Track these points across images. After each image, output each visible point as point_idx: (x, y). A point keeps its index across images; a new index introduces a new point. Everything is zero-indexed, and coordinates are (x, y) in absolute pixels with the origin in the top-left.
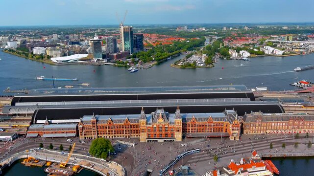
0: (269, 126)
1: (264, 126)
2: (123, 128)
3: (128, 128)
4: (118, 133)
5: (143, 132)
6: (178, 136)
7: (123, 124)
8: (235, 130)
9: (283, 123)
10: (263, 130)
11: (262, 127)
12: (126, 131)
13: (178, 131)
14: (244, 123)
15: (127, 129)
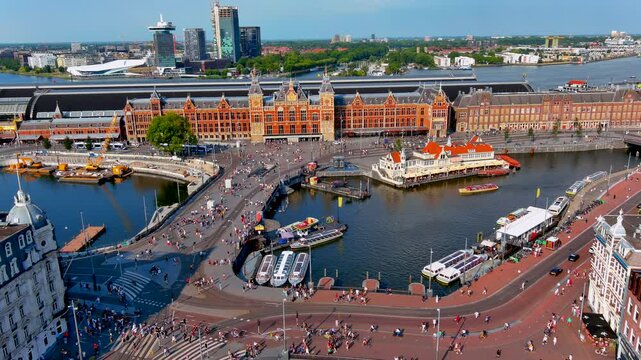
0: (505, 114)
1: (494, 115)
2: (216, 118)
3: (227, 118)
4: (205, 130)
5: (257, 121)
6: (327, 129)
7: (216, 110)
8: (439, 116)
9: (531, 107)
10: (494, 123)
11: (492, 118)
12: (222, 125)
13: (327, 119)
14: (456, 109)
15: (225, 121)
